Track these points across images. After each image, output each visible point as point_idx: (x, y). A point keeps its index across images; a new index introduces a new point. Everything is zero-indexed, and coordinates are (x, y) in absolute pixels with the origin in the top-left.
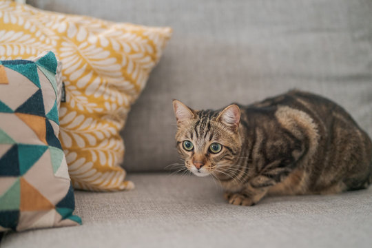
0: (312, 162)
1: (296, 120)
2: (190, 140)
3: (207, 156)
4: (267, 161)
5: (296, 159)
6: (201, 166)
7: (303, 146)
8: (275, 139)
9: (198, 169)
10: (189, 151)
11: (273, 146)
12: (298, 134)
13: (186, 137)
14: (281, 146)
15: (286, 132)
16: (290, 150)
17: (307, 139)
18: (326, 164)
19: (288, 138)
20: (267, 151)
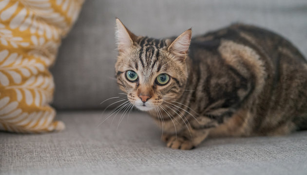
0: (257, 102)
1: (241, 57)
2: (135, 70)
3: (154, 87)
4: (211, 100)
5: (242, 98)
6: (147, 100)
7: (249, 85)
8: (219, 76)
9: (144, 102)
10: (132, 82)
11: (217, 85)
12: (243, 72)
13: (130, 66)
14: (226, 85)
15: (231, 69)
16: (236, 89)
17: (253, 77)
18: (272, 104)
19: (233, 75)
20: (211, 89)
